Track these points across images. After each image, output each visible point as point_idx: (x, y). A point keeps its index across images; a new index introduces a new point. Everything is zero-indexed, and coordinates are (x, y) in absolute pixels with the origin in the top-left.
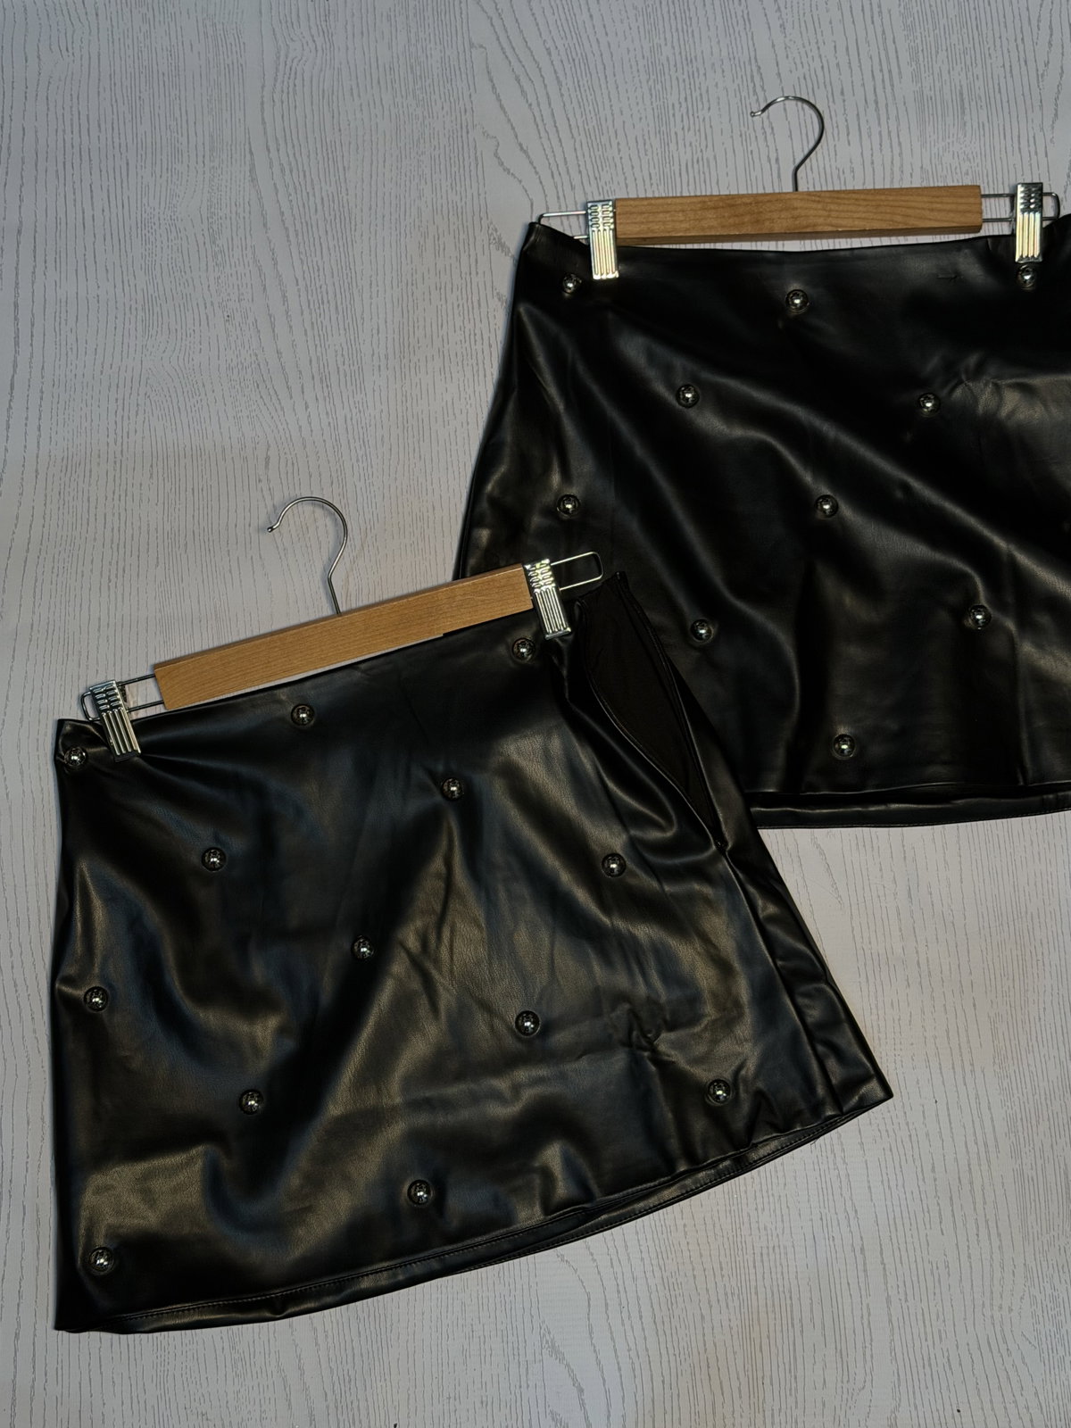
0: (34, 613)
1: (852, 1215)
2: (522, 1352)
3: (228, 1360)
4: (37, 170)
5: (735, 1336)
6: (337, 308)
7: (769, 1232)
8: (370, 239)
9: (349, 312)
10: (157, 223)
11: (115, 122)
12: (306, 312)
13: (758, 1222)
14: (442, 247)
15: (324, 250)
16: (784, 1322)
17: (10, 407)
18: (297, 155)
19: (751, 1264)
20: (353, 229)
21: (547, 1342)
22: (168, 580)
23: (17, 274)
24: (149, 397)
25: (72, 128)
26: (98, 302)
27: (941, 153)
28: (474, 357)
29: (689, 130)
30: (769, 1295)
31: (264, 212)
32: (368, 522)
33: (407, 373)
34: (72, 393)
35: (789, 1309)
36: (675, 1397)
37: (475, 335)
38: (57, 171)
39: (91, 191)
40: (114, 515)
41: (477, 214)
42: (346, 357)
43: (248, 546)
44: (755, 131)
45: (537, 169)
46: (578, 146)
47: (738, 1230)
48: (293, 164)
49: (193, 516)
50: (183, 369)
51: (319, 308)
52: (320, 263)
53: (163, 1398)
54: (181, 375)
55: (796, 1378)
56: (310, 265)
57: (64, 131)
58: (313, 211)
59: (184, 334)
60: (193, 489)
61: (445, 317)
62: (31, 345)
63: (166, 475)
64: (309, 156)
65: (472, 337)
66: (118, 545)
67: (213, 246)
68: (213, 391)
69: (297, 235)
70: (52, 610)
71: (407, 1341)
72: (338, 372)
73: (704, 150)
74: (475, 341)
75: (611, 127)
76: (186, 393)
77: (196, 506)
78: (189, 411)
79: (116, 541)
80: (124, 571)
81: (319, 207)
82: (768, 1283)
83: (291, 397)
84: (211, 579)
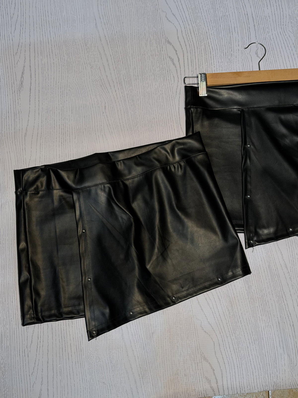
0: (40, 153)
1: (289, 315)
2: (196, 360)
3: (110, 366)
4: (34, 27)
5: (258, 352)
6: (123, 62)
7: (265, 321)
8: (131, 42)
9: (126, 63)
10: (69, 41)
11: (56, 12)
12: (114, 64)
13: (262, 319)
14: (152, 44)
15: (118, 46)
16: (272, 347)
17: (30, 95)
18: (109, 20)
19: (261, 331)
20: (126, 39)
21: (203, 356)
22: (79, 142)
23: (30, 57)
24: (70, 90)
25: (43, 15)
26: (54, 64)
27: (294, 11)
28: (163, 75)
29: (221, 7)
30: (267, 340)
31: (100, 36)
32: (135, 123)
33: (144, 80)
34: (48, 90)
35: (273, 343)
36: (241, 371)
37: (163, 68)
38: (40, 27)
39: (50, 33)
40: (62, 124)
41: (161, 33)
42: (126, 76)
43: (101, 132)
44: (240, 6)
45: (178, 20)
46: (189, 13)
47: (256, 322)
48: (108, 22)
49: (85, 124)
50: (79, 82)
51: (118, 63)
52: (117, 50)
53: (92, 378)
54: (79, 84)
55: (276, 363)
56: (114, 51)
57: (41, 16)
58: (114, 35)
59: (79, 72)
60: (84, 116)
61: (154, 64)
62: (35, 77)
63: (76, 113)
64: (112, 20)
65: (162, 69)
66: (64, 133)
67: (86, 47)
68: (89, 88)
69: (110, 42)
70: (45, 153)
71: (162, 358)
72: (124, 81)
73: (226, 13)
74: (163, 70)
75: (199, 8)
76: (81, 89)
77: (85, 120)
78: (82, 94)
79: (63, 132)
80: (66, 140)
81: (116, 34)
82: (266, 336)
83: (111, 89)
84: (91, 142)
